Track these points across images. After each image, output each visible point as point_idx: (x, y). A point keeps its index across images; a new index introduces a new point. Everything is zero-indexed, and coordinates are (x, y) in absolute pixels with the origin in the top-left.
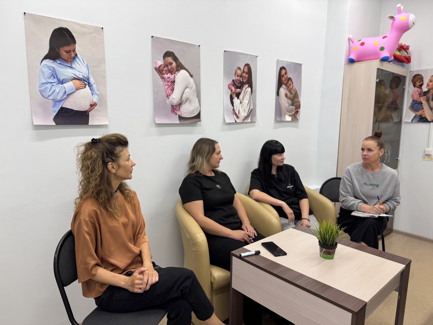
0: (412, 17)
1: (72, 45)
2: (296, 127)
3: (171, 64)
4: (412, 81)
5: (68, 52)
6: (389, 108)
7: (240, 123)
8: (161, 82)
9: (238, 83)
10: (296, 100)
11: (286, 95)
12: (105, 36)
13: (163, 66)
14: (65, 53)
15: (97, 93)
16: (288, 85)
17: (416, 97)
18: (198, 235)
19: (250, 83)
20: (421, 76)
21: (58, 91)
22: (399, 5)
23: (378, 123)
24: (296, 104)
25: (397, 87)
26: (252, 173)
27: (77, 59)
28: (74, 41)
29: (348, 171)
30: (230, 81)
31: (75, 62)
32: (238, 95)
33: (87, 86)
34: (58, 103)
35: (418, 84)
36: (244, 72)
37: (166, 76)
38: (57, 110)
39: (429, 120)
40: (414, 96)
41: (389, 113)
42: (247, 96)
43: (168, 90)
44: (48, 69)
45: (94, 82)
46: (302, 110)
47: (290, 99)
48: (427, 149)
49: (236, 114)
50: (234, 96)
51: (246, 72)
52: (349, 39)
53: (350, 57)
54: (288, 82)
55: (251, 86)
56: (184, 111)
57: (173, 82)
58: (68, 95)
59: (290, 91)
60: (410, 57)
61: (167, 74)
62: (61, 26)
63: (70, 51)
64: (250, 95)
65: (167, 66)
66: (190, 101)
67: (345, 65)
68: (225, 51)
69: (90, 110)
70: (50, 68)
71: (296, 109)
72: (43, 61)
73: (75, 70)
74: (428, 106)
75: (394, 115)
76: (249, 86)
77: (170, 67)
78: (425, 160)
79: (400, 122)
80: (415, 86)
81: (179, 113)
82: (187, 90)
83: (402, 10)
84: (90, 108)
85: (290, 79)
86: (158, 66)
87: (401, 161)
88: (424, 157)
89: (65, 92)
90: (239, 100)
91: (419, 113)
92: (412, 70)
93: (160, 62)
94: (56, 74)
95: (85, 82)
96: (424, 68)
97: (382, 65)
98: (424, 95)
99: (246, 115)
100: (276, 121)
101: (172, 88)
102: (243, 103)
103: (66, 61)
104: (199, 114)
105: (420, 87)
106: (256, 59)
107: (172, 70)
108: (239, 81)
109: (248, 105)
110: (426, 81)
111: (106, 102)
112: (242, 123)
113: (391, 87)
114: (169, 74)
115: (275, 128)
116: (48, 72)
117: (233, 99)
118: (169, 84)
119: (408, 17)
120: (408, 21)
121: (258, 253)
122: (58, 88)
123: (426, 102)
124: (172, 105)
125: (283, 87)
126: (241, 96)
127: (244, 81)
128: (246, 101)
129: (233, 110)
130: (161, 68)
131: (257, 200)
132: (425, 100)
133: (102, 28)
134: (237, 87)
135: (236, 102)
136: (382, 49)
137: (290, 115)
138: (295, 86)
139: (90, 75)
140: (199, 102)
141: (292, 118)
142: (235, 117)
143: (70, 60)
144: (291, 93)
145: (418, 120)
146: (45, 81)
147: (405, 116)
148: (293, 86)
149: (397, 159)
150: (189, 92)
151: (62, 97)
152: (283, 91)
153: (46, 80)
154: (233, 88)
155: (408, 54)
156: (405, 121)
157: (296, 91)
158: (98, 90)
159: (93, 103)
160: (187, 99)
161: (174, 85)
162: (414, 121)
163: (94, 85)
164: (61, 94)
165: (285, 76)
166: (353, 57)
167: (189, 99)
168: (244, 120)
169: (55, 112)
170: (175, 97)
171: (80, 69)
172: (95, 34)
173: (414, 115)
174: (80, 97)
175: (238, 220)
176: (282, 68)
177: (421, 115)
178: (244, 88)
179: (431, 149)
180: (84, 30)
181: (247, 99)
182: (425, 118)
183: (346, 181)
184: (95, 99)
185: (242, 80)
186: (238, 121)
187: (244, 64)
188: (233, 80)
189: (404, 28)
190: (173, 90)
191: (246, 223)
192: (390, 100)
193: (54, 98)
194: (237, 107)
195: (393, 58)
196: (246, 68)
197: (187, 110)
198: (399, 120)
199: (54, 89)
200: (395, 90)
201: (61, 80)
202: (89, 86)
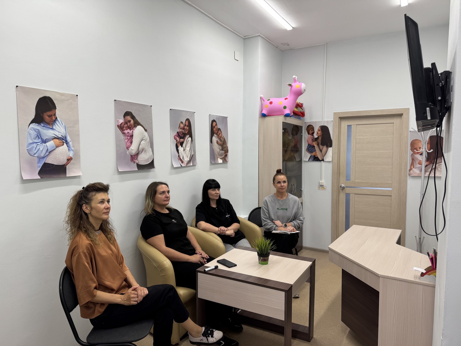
0: (303, 86)
1: (53, 110)
2: (226, 167)
3: (130, 121)
4: (307, 129)
5: (50, 116)
6: (292, 151)
7: (184, 167)
8: (122, 137)
9: (182, 134)
10: (225, 146)
11: (217, 142)
12: (79, 101)
13: (123, 123)
14: (47, 117)
15: (73, 149)
16: (218, 134)
17: (310, 142)
18: (165, 262)
19: (190, 134)
20: (313, 126)
21: (41, 149)
22: (294, 76)
23: (285, 162)
24: (225, 149)
25: (296, 134)
26: (197, 208)
27: (57, 122)
28: (55, 108)
29: (265, 202)
30: (175, 133)
31: (56, 124)
32: (182, 144)
33: (65, 144)
34: (42, 159)
35: (311, 132)
36: (185, 125)
37: (126, 131)
38: (41, 165)
39: (320, 159)
40: (309, 141)
41: (292, 154)
42: (189, 145)
43: (128, 143)
44: (34, 131)
45: (71, 140)
46: (229, 154)
47: (220, 145)
48: (320, 181)
49: (181, 160)
50: (179, 145)
51: (187, 125)
52: (261, 98)
53: (262, 113)
54: (218, 132)
55: (191, 136)
56: (141, 160)
57: (132, 136)
58: (50, 152)
59: (220, 139)
60: (304, 112)
61: (127, 130)
62: (45, 96)
63: (51, 116)
64: (191, 143)
65: (127, 123)
66: (145, 151)
67: (259, 118)
68: (170, 109)
69: (67, 164)
70: (36, 130)
71: (225, 153)
72: (30, 125)
73: (55, 131)
74: (319, 149)
75: (296, 155)
76: (190, 137)
77: (129, 124)
78: (320, 189)
79: (301, 161)
80: (309, 134)
81: (137, 161)
82: (143, 142)
83: (296, 79)
84: (67, 162)
85: (219, 129)
86: (120, 124)
87: (304, 191)
88: (319, 187)
89: (48, 150)
90: (182, 148)
91: (313, 154)
92: (306, 121)
93: (121, 121)
94: (40, 135)
95: (63, 140)
96: (314, 120)
97: (285, 119)
98: (315, 141)
99: (188, 160)
100: (211, 164)
101: (131, 141)
102: (186, 150)
103: (48, 124)
104: (153, 161)
105: (312, 134)
106: (194, 115)
107: (130, 126)
108: (182, 132)
109: (189, 151)
110: (316, 130)
111: (80, 156)
112: (186, 167)
113: (292, 134)
114: (128, 130)
115: (211, 169)
116: (34, 133)
117: (178, 147)
118: (129, 138)
119: (301, 86)
120: (301, 88)
121: (216, 267)
122: (42, 147)
123: (317, 146)
124: (131, 155)
125: (215, 136)
126: (184, 145)
127: (186, 132)
128: (188, 149)
129: (179, 156)
130: (122, 125)
131: (204, 230)
132: (316, 144)
133: (77, 95)
134: (181, 138)
135: (180, 149)
136: (285, 107)
137: (221, 159)
138: (223, 134)
139: (67, 134)
140: (153, 151)
141: (223, 160)
142: (180, 162)
143: (52, 123)
144: (221, 141)
145: (313, 159)
146: (32, 142)
147: (304, 156)
148: (222, 135)
149: (301, 190)
150: (144, 144)
151: (45, 154)
152: (215, 139)
153: (32, 140)
154: (178, 139)
155: (302, 110)
156: (304, 160)
157: (224, 139)
158: (73, 147)
159: (69, 157)
160: (143, 150)
161: (132, 139)
162: (310, 160)
163: (70, 142)
164: (44, 152)
165: (216, 127)
166: (264, 112)
167: (145, 150)
168: (187, 164)
169: (39, 167)
170: (133, 148)
171: (59, 130)
172: (71, 101)
173: (310, 155)
174: (59, 153)
175: (192, 248)
176: (213, 121)
177: (315, 156)
178: (186, 138)
179: (323, 181)
180: (63, 97)
181: (189, 147)
182: (317, 157)
183: (265, 209)
184: (71, 154)
185: (184, 132)
186: (183, 165)
187: (186, 119)
188: (178, 132)
189: (299, 93)
190: (131, 142)
191: (199, 249)
192: (292, 144)
193: (38, 156)
194: (181, 153)
195: (292, 114)
196: (187, 122)
197: (143, 159)
198: (300, 160)
199: (39, 148)
200: (295, 136)
201: (44, 140)
202: (66, 144)
